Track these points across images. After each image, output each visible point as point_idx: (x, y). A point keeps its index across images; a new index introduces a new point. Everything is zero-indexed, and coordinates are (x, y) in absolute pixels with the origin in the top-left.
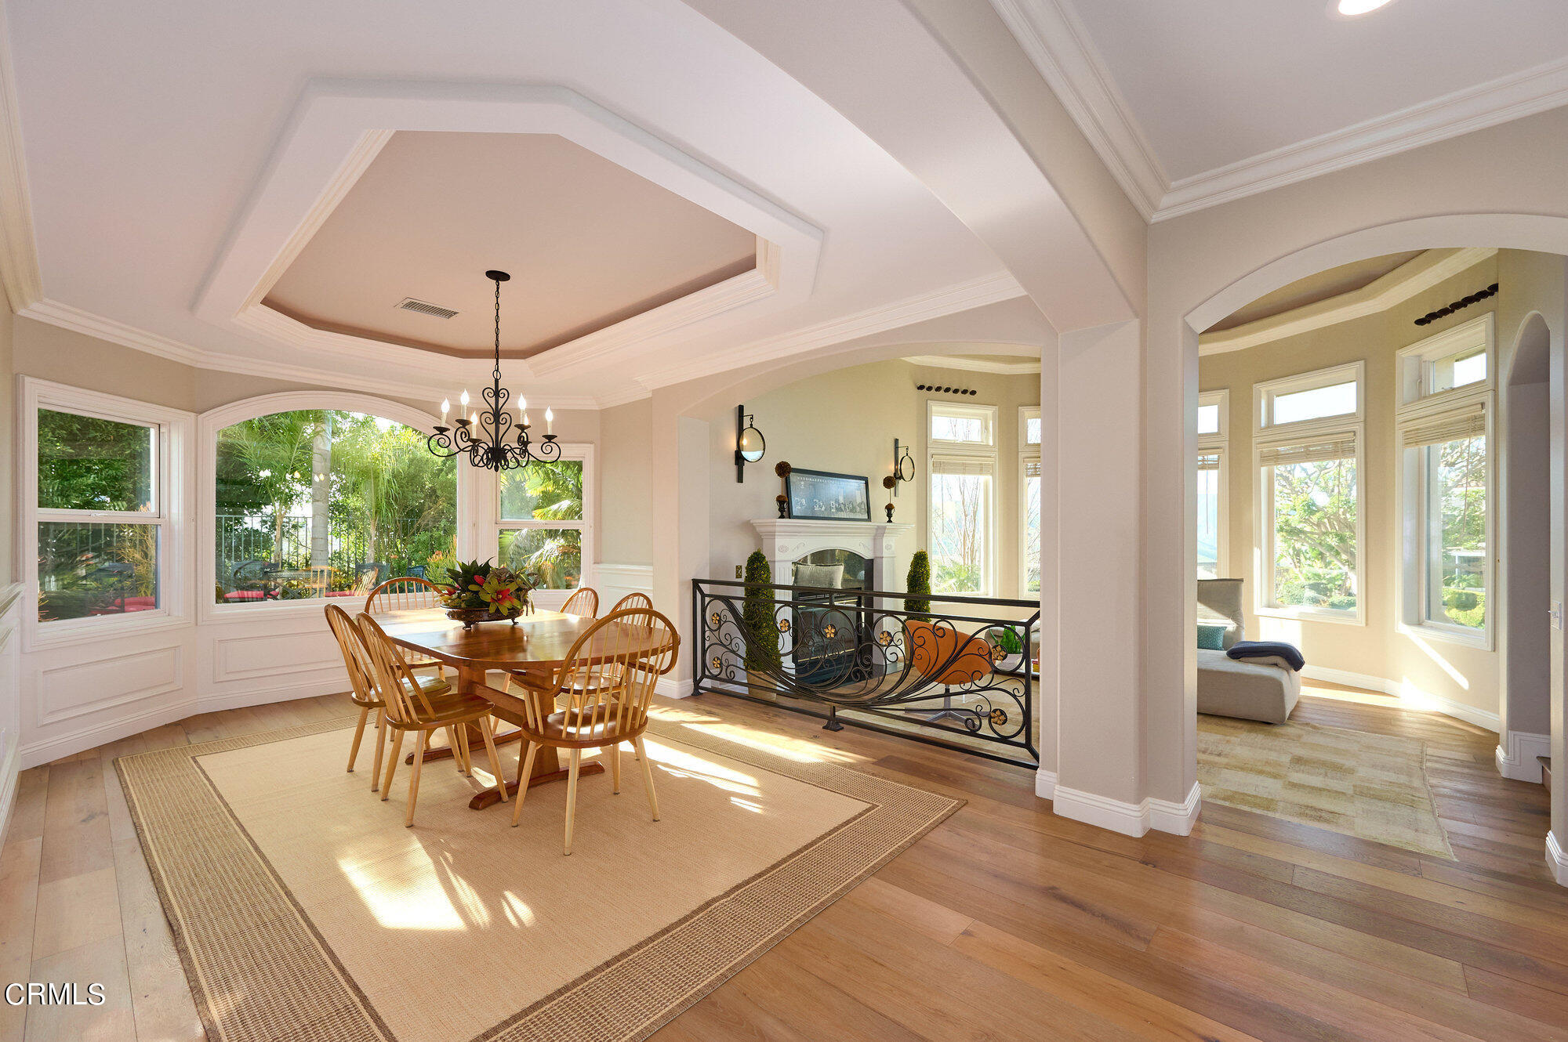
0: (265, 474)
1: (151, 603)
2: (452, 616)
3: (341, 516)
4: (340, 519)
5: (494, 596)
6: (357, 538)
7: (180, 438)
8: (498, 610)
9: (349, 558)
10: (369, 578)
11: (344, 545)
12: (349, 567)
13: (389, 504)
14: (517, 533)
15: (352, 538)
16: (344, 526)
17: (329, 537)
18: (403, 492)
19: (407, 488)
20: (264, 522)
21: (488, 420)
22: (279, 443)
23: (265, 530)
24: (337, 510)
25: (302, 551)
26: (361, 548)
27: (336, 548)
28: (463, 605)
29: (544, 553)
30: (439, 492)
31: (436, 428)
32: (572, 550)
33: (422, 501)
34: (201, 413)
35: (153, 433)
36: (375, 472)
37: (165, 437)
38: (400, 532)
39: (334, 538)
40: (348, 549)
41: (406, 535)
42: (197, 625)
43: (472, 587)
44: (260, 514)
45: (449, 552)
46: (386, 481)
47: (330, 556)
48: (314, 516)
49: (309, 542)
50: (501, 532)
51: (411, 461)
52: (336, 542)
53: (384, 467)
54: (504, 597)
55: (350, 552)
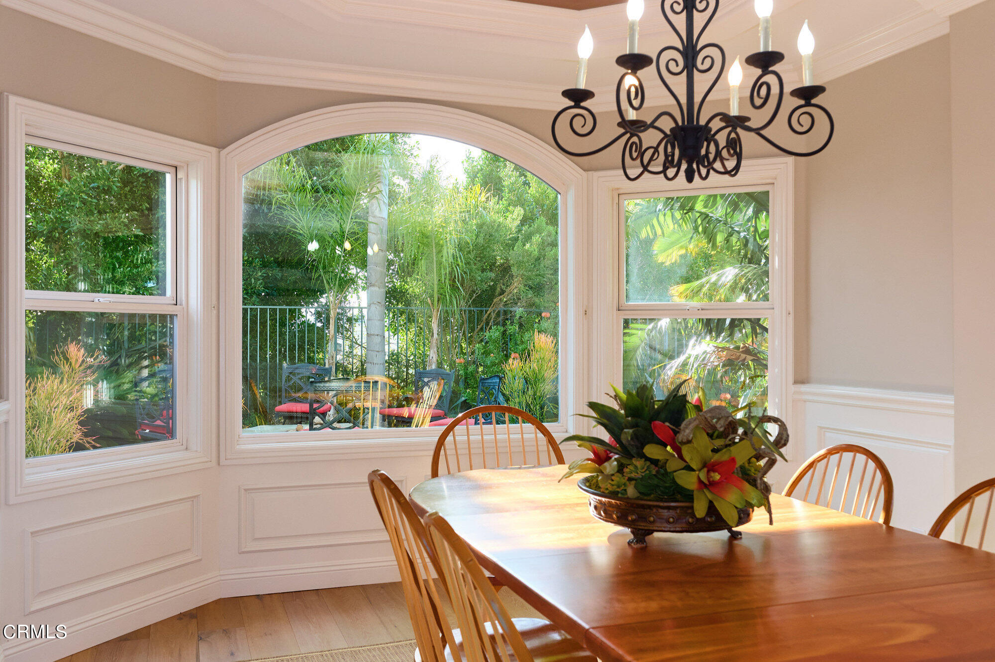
0: (313, 246)
1: (167, 432)
2: (608, 513)
3: (400, 306)
4: (398, 309)
5: (703, 476)
6: (417, 335)
7: (199, 185)
8: (712, 509)
9: (408, 361)
10: (431, 393)
11: (402, 344)
12: (407, 373)
13: (454, 287)
14: (650, 326)
15: (411, 335)
16: (402, 319)
17: (386, 334)
18: (471, 270)
19: (475, 264)
20: (318, 315)
21: (672, 65)
22: (333, 212)
23: (319, 325)
24: (395, 298)
25: (357, 351)
26: (421, 348)
27: (394, 347)
28: (631, 491)
29: (691, 360)
30: (514, 270)
31: (568, 94)
32: (743, 356)
33: (492, 283)
34: (224, 147)
35: (169, 178)
36: (437, 244)
37: (182, 186)
38: (466, 325)
39: (391, 334)
40: (407, 349)
41: (473, 330)
42: (219, 464)
43: (651, 451)
44: (316, 305)
45: (529, 355)
46: (450, 255)
47: (387, 358)
48: (369, 305)
49: (364, 340)
50: (626, 323)
51: (480, 226)
52: (394, 340)
53: (448, 236)
54: (727, 478)
55: (409, 353)
